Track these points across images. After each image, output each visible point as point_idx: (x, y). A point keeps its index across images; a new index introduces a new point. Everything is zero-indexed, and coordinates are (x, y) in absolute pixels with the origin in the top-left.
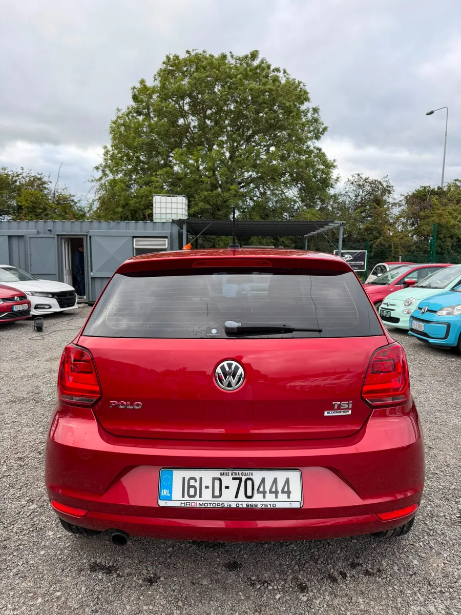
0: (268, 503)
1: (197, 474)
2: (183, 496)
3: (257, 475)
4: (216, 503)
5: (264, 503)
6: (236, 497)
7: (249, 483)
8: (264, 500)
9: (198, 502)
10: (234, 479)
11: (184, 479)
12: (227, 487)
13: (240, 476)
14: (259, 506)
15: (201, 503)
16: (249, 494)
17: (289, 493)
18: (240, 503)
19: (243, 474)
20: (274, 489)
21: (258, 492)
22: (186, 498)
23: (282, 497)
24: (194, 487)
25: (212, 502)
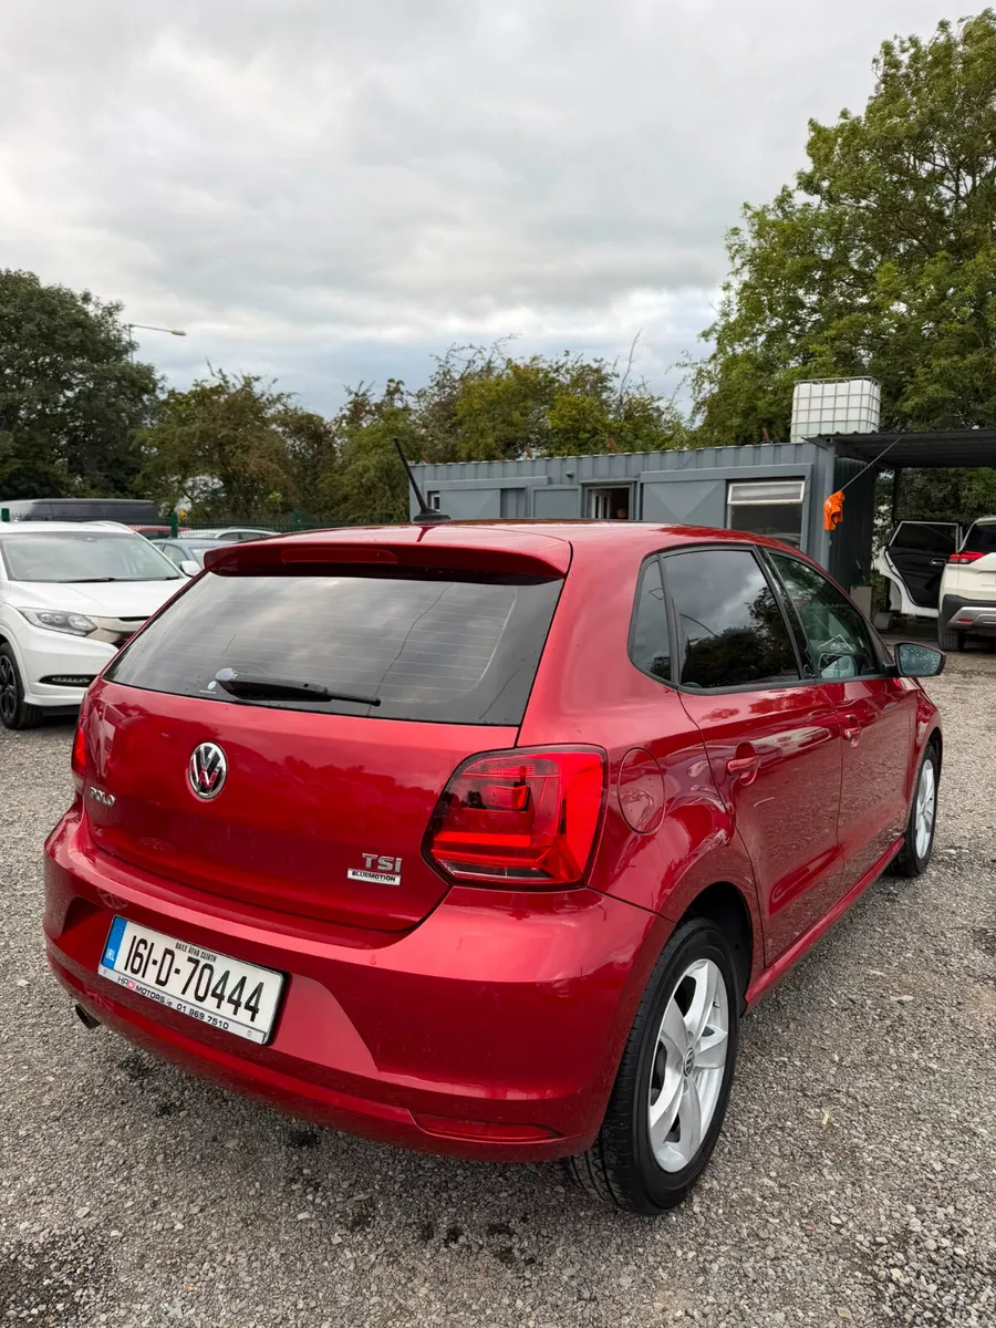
0: (219, 1019)
1: (152, 936)
2: (126, 968)
3: (222, 964)
4: (156, 992)
5: (214, 1016)
6: (183, 993)
7: (207, 972)
8: (216, 1011)
9: (137, 984)
10: (190, 960)
11: (135, 937)
12: (177, 971)
13: (199, 958)
14: (206, 1020)
15: (140, 985)
16: (201, 993)
17: (254, 1010)
18: (184, 1004)
19: (204, 958)
20: (235, 997)
21: (214, 995)
22: (128, 972)
23: (244, 1015)
24: (141, 956)
25: (152, 990)
